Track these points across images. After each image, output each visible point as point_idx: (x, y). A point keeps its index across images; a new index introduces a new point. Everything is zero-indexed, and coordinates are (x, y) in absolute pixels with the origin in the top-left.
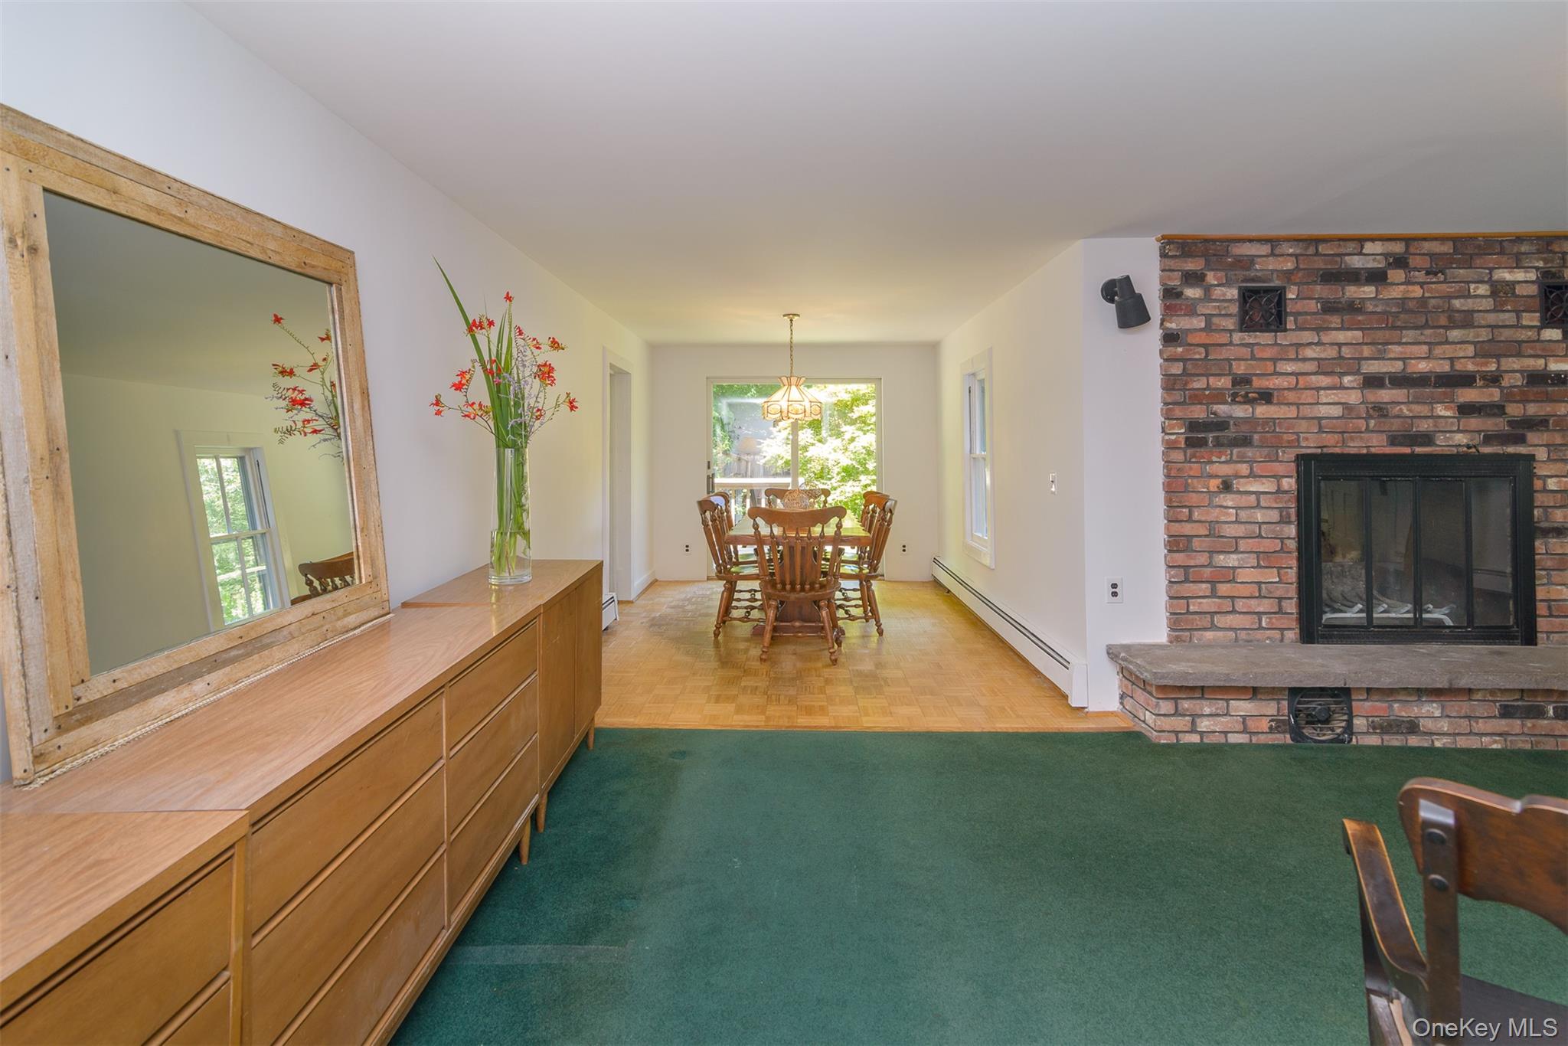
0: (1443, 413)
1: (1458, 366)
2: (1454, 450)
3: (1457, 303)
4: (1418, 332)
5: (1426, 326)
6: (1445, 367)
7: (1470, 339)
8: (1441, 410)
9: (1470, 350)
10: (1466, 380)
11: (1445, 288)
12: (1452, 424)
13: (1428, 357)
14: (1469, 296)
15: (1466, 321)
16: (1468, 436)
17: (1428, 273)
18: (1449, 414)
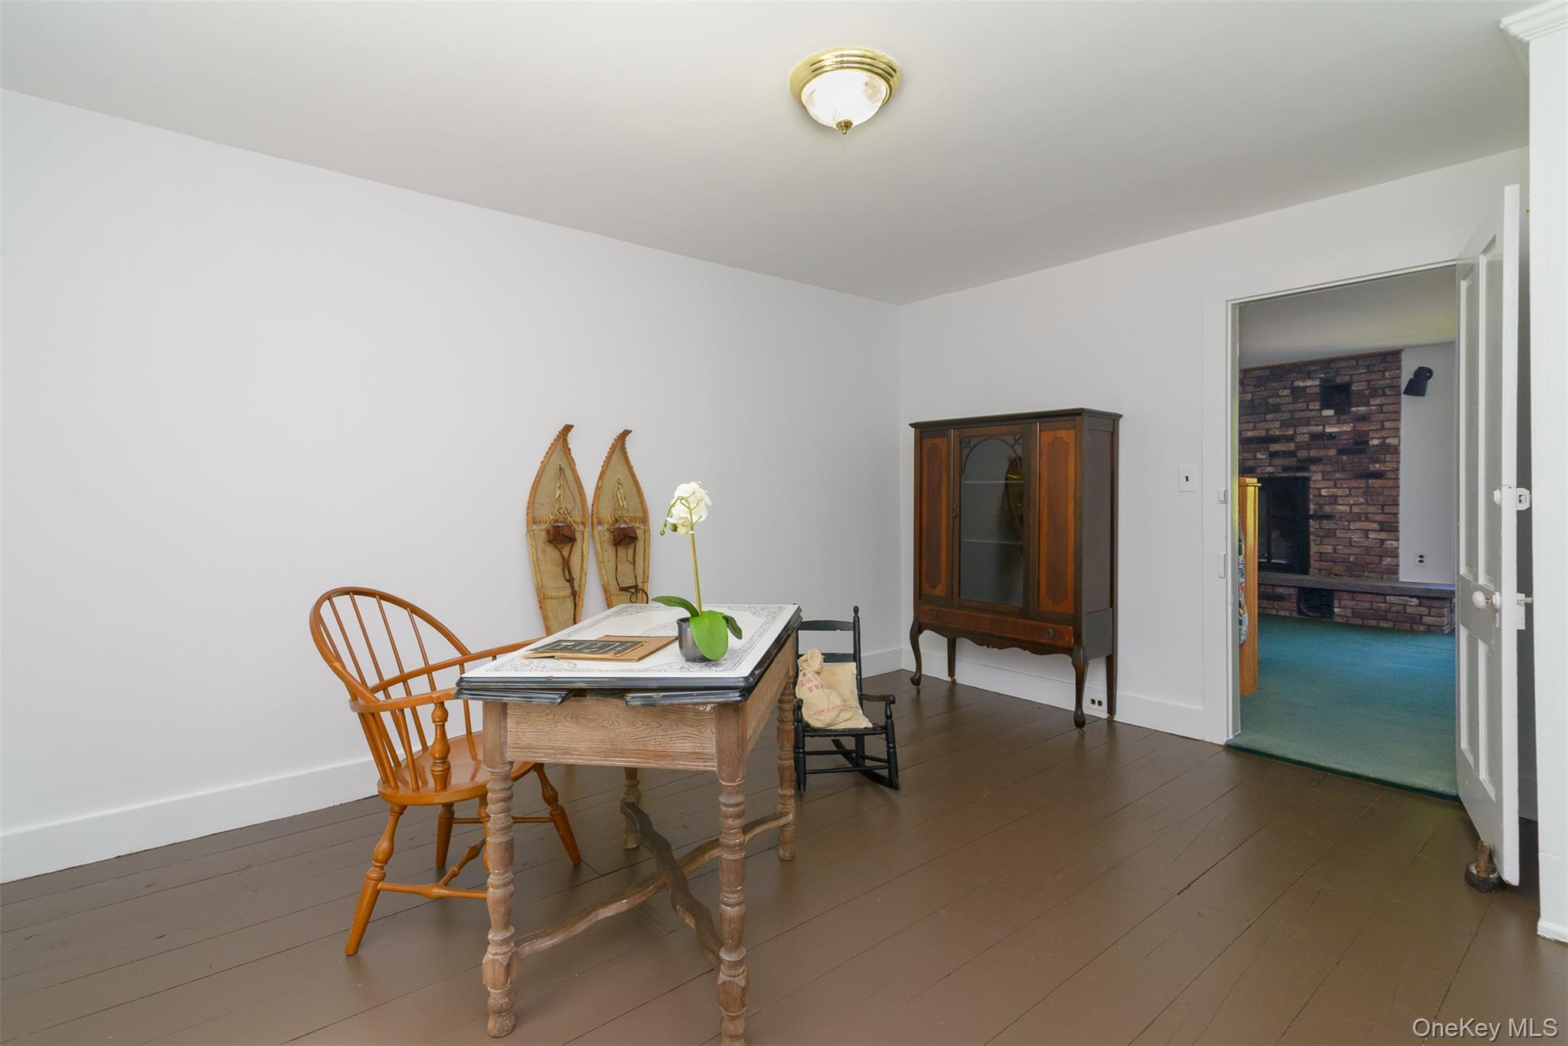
0: (1260, 457)
1: (1271, 433)
2: (1266, 475)
3: (1271, 401)
4: (1248, 417)
5: (1254, 413)
6: (1263, 434)
7: (1278, 418)
8: (1259, 456)
9: (1277, 424)
10: (1275, 439)
11: (1266, 394)
12: (1266, 462)
13: (1255, 429)
14: (1279, 396)
15: (1276, 409)
16: (1274, 468)
17: (1255, 386)
18: (1264, 457)
